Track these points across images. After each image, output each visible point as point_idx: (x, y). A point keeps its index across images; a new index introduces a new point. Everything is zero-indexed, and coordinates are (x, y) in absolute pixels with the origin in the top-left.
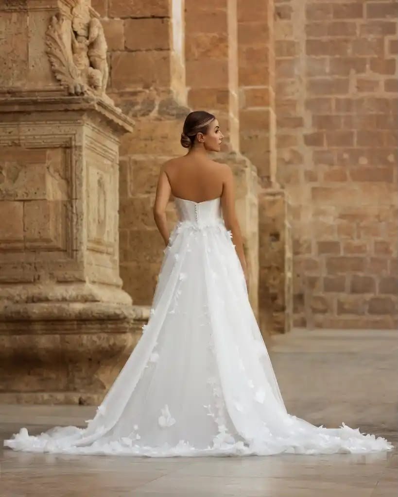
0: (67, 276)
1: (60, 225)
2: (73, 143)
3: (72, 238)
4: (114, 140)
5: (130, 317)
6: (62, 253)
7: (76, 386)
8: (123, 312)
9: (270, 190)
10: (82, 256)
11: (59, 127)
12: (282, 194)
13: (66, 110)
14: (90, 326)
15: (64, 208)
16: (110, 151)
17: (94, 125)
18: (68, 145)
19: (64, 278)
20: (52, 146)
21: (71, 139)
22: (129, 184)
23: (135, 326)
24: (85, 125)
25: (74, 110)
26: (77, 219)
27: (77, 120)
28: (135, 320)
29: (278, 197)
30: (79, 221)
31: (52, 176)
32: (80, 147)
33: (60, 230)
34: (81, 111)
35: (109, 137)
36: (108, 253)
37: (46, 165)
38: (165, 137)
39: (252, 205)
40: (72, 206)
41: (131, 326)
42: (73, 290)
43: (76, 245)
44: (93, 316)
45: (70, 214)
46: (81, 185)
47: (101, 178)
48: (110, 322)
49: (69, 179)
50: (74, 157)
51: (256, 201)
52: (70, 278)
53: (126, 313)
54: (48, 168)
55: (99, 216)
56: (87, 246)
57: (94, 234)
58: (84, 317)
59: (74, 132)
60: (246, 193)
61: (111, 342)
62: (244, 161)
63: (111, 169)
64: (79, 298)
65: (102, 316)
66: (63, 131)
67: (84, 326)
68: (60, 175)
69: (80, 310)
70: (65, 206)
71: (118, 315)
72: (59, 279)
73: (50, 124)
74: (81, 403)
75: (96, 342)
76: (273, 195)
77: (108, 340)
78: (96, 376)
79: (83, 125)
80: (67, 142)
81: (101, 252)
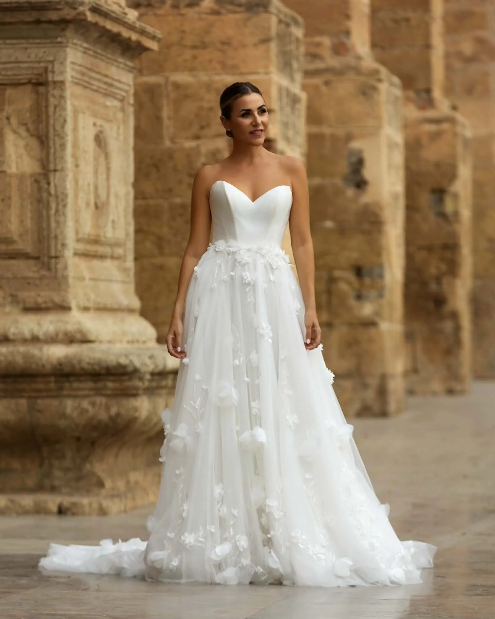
0: (40, 300)
1: (29, 215)
2: (50, 77)
3: (48, 236)
4: (125, 65)
5: (143, 369)
6: (32, 262)
7: (56, 483)
8: (131, 361)
9: (430, 114)
10: (65, 268)
11: (26, 49)
12: (452, 121)
13: (38, 22)
14: (75, 385)
15: (35, 185)
16: (117, 84)
17: (85, 45)
18: (41, 80)
19: (36, 303)
20: (16, 82)
21: (46, 69)
22: (166, 122)
23: (154, 384)
24: (70, 45)
25: (50, 22)
26: (58, 204)
27: (57, 37)
28: (153, 374)
29: (445, 126)
30: (60, 207)
31: (15, 132)
32: (62, 82)
33: (28, 223)
34: (64, 23)
35: (116, 61)
36: (113, 257)
37: (5, 114)
38: (226, 43)
39: (392, 145)
40: (49, 184)
41: (146, 384)
42: (51, 322)
43: (56, 250)
44: (82, 369)
45: (45, 195)
46: (63, 146)
47: (101, 132)
48: (111, 378)
49: (44, 138)
50: (52, 101)
51: (399, 138)
52: (45, 302)
53: (137, 363)
54: (8, 118)
55: (97, 196)
56: (75, 249)
57: (87, 228)
58: (67, 370)
59: (51, 58)
60: (379, 127)
61: (114, 411)
62: (376, 72)
63: (120, 115)
64: (61, 336)
65: (97, 368)
66: (33, 56)
67: (67, 385)
68: (28, 130)
69: (59, 359)
70: (36, 181)
71: (124, 367)
72: (28, 305)
73: (11, 44)
74: (61, 511)
75: (87, 411)
76: (437, 121)
77: (108, 408)
78: (88, 466)
79: (66, 46)
80: (40, 75)
81: (102, 257)
